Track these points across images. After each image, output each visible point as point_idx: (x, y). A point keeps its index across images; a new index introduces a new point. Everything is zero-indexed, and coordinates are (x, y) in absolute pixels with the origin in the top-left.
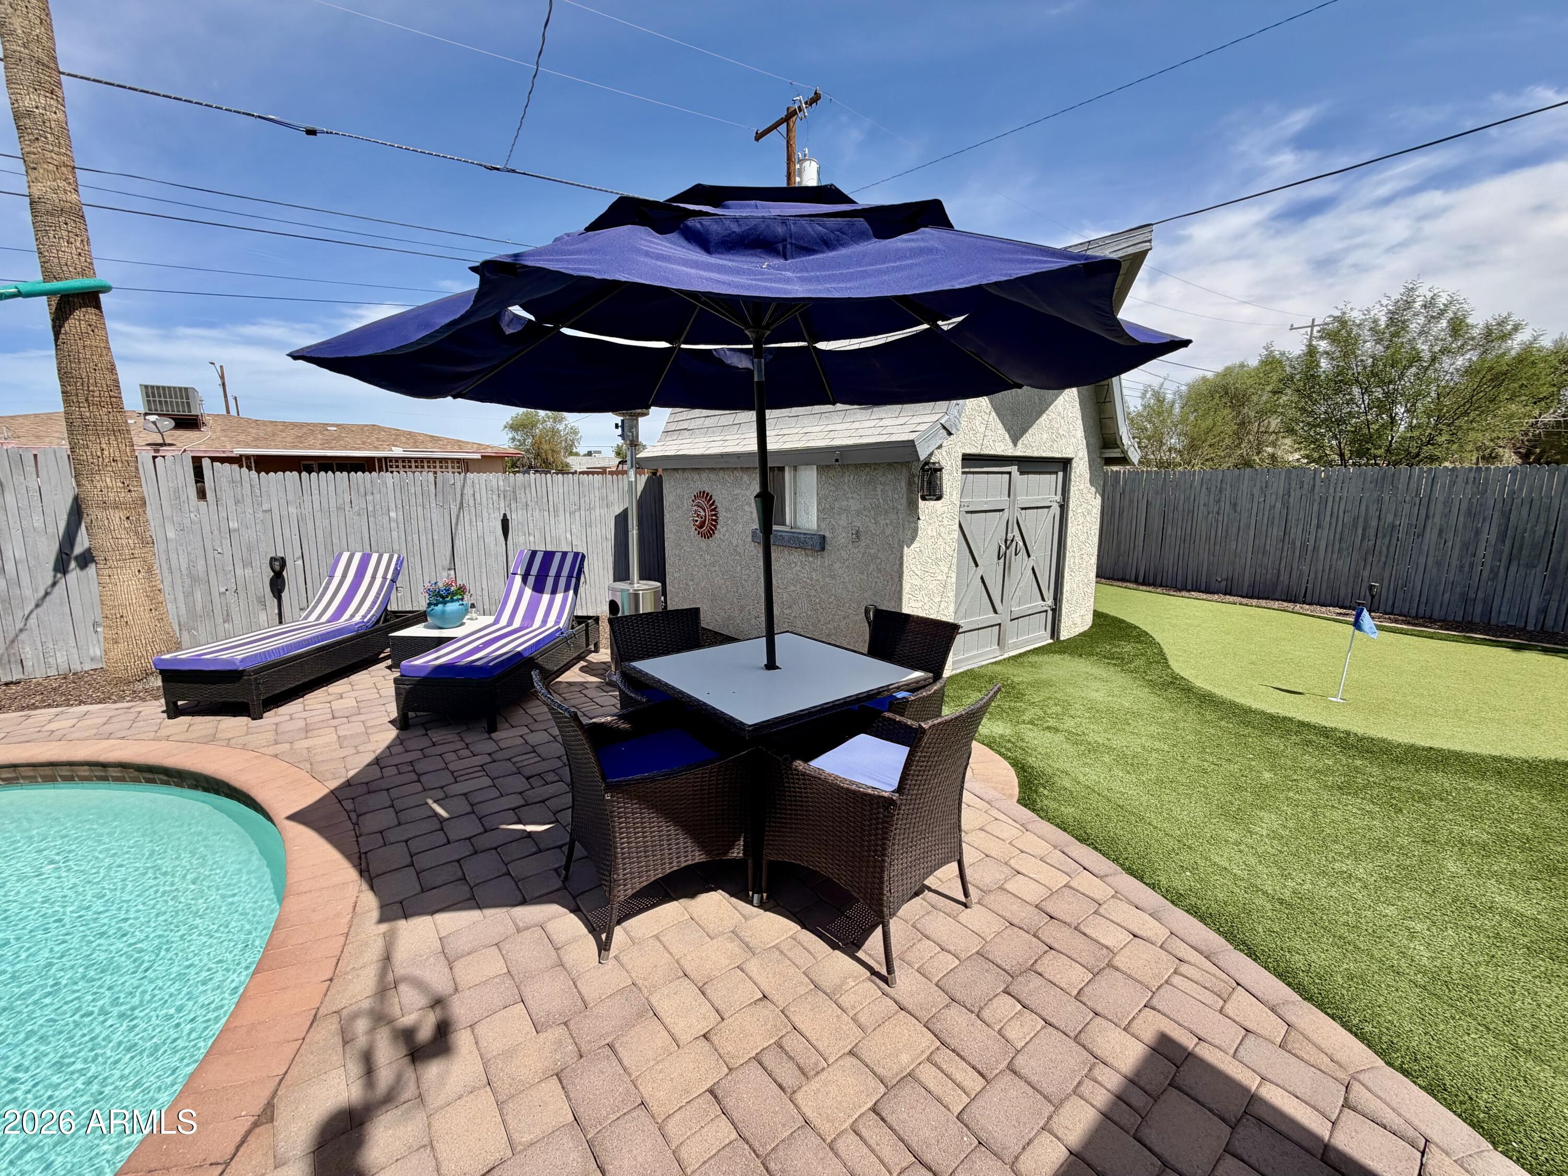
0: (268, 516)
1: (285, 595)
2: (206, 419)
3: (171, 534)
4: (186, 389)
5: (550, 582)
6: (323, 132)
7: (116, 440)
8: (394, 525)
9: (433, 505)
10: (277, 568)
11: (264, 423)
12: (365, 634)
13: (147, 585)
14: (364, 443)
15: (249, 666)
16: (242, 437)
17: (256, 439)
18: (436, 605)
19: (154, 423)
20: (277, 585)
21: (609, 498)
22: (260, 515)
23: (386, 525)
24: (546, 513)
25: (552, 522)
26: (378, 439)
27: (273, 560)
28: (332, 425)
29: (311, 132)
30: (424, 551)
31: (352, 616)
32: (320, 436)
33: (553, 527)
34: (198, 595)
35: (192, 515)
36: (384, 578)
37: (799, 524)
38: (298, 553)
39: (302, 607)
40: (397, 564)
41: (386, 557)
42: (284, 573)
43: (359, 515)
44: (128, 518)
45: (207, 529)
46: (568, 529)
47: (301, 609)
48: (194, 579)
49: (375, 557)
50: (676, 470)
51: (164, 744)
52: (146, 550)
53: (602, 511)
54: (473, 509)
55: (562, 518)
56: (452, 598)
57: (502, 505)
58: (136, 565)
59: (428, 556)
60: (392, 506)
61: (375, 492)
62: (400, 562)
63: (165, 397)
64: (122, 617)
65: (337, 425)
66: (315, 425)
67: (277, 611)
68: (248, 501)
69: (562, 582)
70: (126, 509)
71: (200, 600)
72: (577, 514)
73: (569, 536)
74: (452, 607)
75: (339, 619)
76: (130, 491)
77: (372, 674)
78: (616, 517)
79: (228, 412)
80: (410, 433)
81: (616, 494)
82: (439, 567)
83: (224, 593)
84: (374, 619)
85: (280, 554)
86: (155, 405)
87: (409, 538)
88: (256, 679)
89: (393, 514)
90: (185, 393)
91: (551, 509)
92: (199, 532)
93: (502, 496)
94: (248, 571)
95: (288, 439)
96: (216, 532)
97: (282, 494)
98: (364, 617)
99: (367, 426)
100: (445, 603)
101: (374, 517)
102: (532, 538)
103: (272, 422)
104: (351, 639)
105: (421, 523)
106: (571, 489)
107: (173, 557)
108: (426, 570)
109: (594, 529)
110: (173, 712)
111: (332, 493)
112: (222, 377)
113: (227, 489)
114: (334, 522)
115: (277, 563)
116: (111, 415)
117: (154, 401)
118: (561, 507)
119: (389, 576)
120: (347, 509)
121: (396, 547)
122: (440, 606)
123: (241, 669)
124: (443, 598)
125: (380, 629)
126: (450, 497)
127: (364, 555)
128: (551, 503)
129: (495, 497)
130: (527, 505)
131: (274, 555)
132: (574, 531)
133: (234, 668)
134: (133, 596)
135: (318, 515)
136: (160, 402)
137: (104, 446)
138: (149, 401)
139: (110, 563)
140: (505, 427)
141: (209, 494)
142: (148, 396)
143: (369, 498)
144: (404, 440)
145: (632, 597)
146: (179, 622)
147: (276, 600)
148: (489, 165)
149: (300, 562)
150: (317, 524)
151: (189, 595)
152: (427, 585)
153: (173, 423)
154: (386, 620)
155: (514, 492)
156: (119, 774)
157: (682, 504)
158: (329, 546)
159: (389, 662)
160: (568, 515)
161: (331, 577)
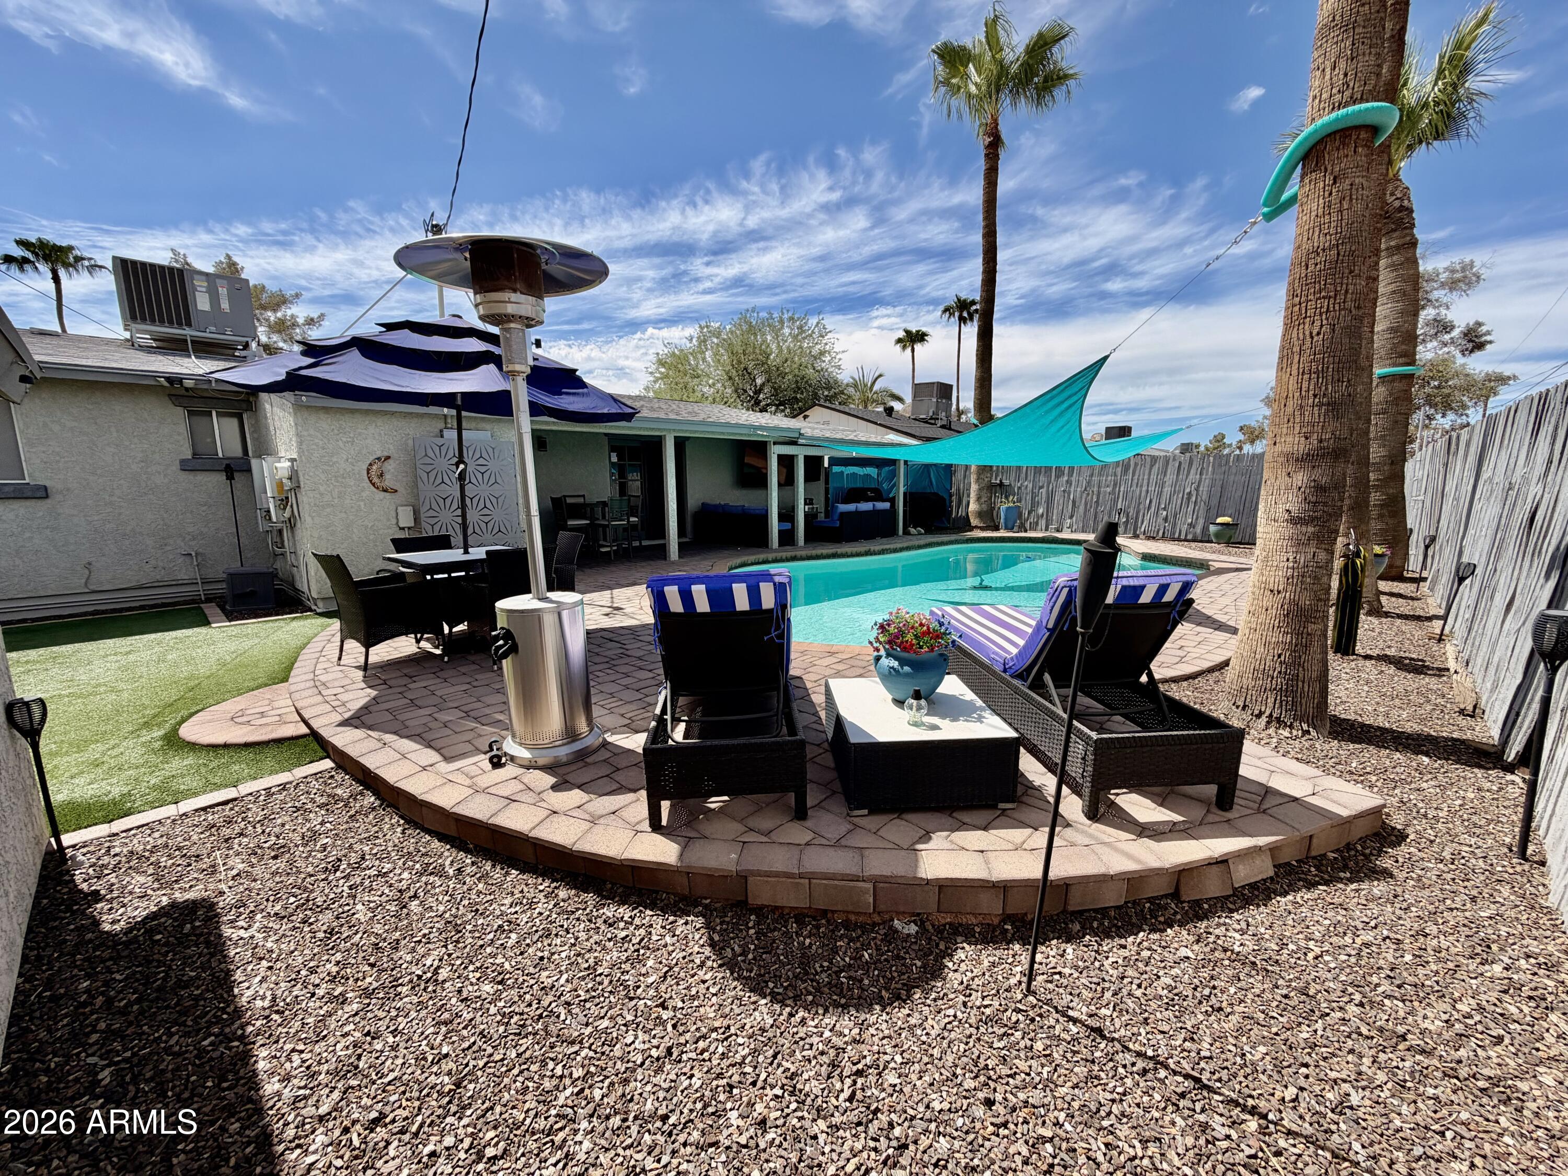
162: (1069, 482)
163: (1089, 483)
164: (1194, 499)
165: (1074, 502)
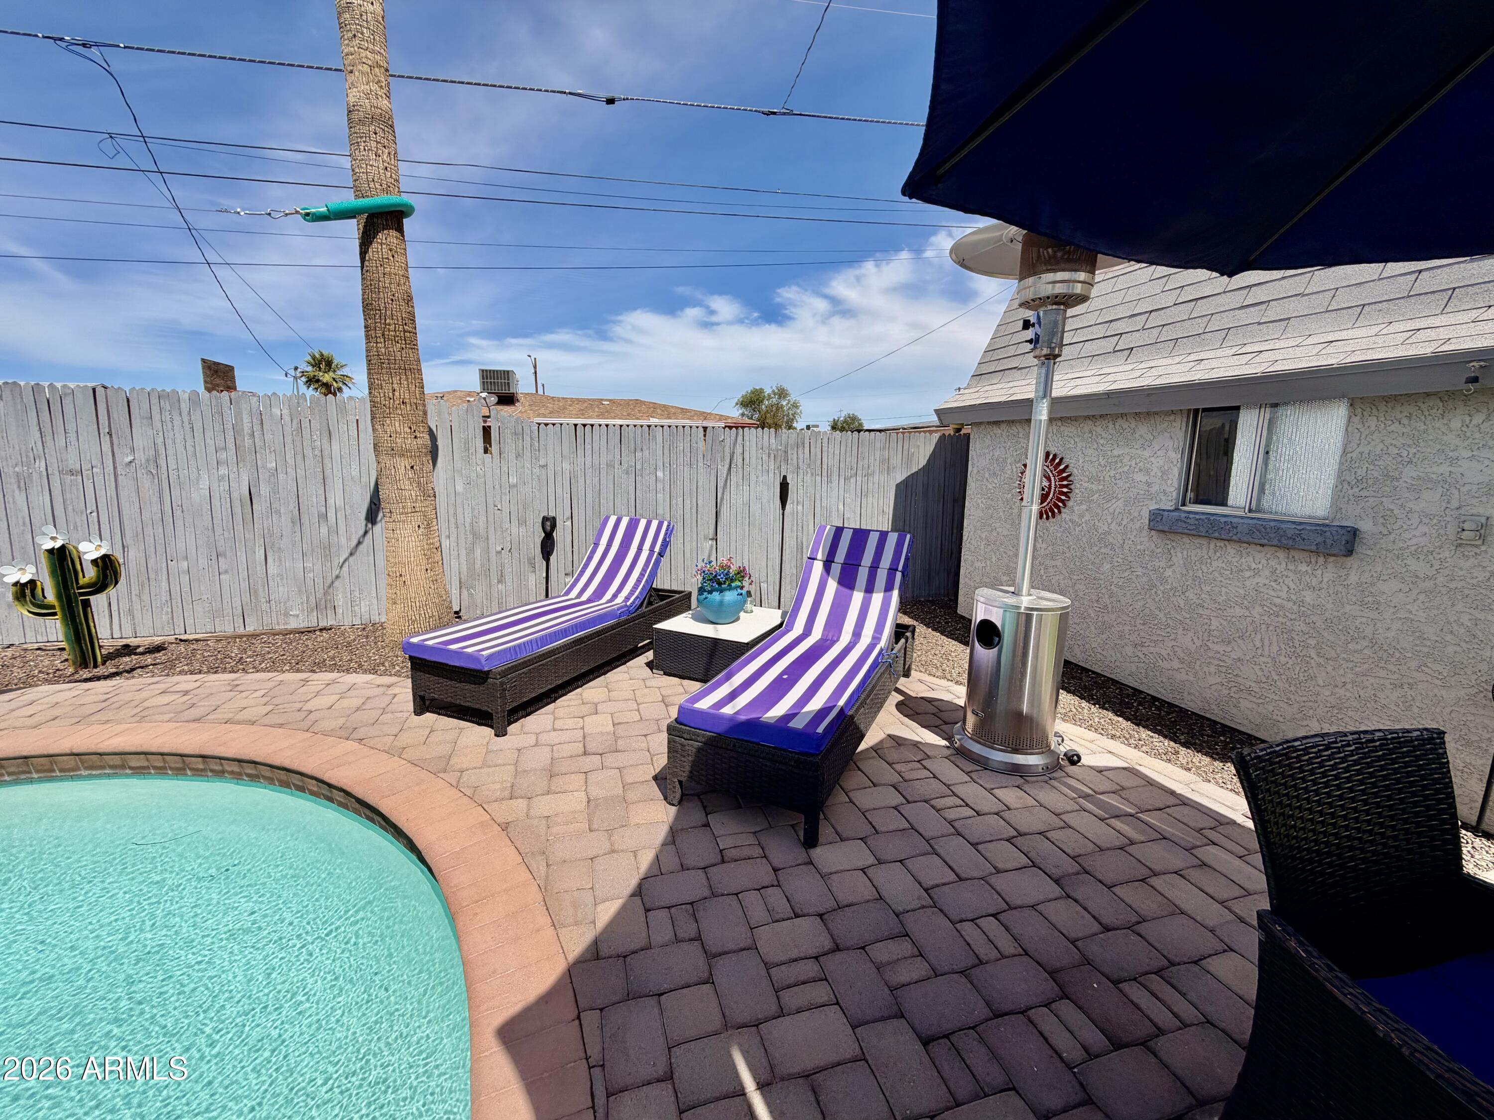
0: (543, 471)
1: (553, 558)
2: (520, 397)
3: (459, 488)
4: (508, 372)
5: (863, 574)
6: (620, 100)
7: (407, 379)
8: (660, 486)
9: (700, 464)
10: (548, 528)
11: (559, 399)
12: (627, 622)
13: (425, 543)
14: (629, 415)
15: (496, 666)
16: (542, 411)
17: (551, 412)
18: (710, 592)
19: (485, 399)
20: (547, 547)
21: (891, 461)
22: (536, 470)
23: (652, 487)
24: (818, 478)
25: (824, 489)
26: (640, 411)
27: (545, 519)
28: (606, 400)
29: (610, 101)
30: (687, 516)
31: (615, 596)
32: (597, 409)
33: (824, 495)
34: (478, 552)
35: (478, 469)
36: (652, 550)
37: (1265, 504)
38: (568, 514)
39: (567, 572)
40: (666, 534)
41: (655, 524)
42: (554, 534)
43: (627, 473)
44: (412, 467)
45: (489, 485)
46: (841, 497)
47: (566, 574)
48: (476, 535)
49: (643, 523)
50: (997, 423)
51: (395, 763)
52: (427, 503)
53: (882, 478)
54: (740, 470)
55: (835, 483)
56: (730, 585)
57: (772, 467)
58: (417, 519)
59: (691, 524)
60: (660, 464)
61: (645, 448)
62: (669, 532)
63: (495, 378)
64: (401, 575)
65: (610, 400)
66: (594, 400)
67: (544, 575)
68: (527, 454)
69: (882, 576)
70: (411, 457)
71: (479, 558)
72: (853, 480)
73: (841, 507)
74: (730, 596)
75: (600, 598)
76: (416, 437)
77: (632, 672)
78: (897, 485)
79: (537, 391)
80: (664, 406)
81: (900, 456)
82: (701, 536)
83: (500, 552)
84: (638, 602)
85: (552, 514)
86: (487, 385)
87: (674, 502)
88: (502, 684)
89: (660, 474)
90: (506, 375)
91: (825, 473)
92: (483, 485)
93: (772, 456)
94: (522, 530)
95: (574, 412)
96: (497, 487)
97: (558, 449)
98: (627, 598)
99: (631, 400)
100: (721, 591)
101: (642, 476)
102: (800, 507)
103: (563, 398)
104: (612, 628)
105: (687, 484)
106: (849, 449)
107: (459, 511)
108: (687, 538)
109: (870, 499)
110: (423, 705)
111: (603, 448)
112: (535, 367)
113: (510, 441)
114: (603, 481)
115: (548, 524)
116: (404, 352)
117: (487, 382)
118: (836, 470)
119: (657, 549)
120: (616, 466)
121: (660, 511)
122: (716, 596)
123: (486, 669)
124: (720, 584)
125: (643, 615)
126: (718, 456)
127: (631, 520)
128: (825, 466)
129: (765, 457)
130: (798, 467)
131: (546, 514)
132: (848, 501)
133: (478, 667)
134: (412, 554)
135: (589, 472)
136: (491, 382)
137: (395, 386)
138: (483, 383)
139: (394, 516)
140: (737, 404)
141: (494, 448)
142: (483, 378)
143: (639, 454)
144: (659, 411)
145: (1023, 618)
146: (460, 579)
147: (545, 563)
148: (766, 110)
149: (569, 523)
150: (587, 483)
151: (470, 551)
152: (701, 564)
153: (497, 400)
154: (650, 603)
155: (786, 452)
156: (342, 800)
157: (1002, 470)
158: (597, 507)
159: (650, 655)
160: (842, 481)
161: (596, 545)
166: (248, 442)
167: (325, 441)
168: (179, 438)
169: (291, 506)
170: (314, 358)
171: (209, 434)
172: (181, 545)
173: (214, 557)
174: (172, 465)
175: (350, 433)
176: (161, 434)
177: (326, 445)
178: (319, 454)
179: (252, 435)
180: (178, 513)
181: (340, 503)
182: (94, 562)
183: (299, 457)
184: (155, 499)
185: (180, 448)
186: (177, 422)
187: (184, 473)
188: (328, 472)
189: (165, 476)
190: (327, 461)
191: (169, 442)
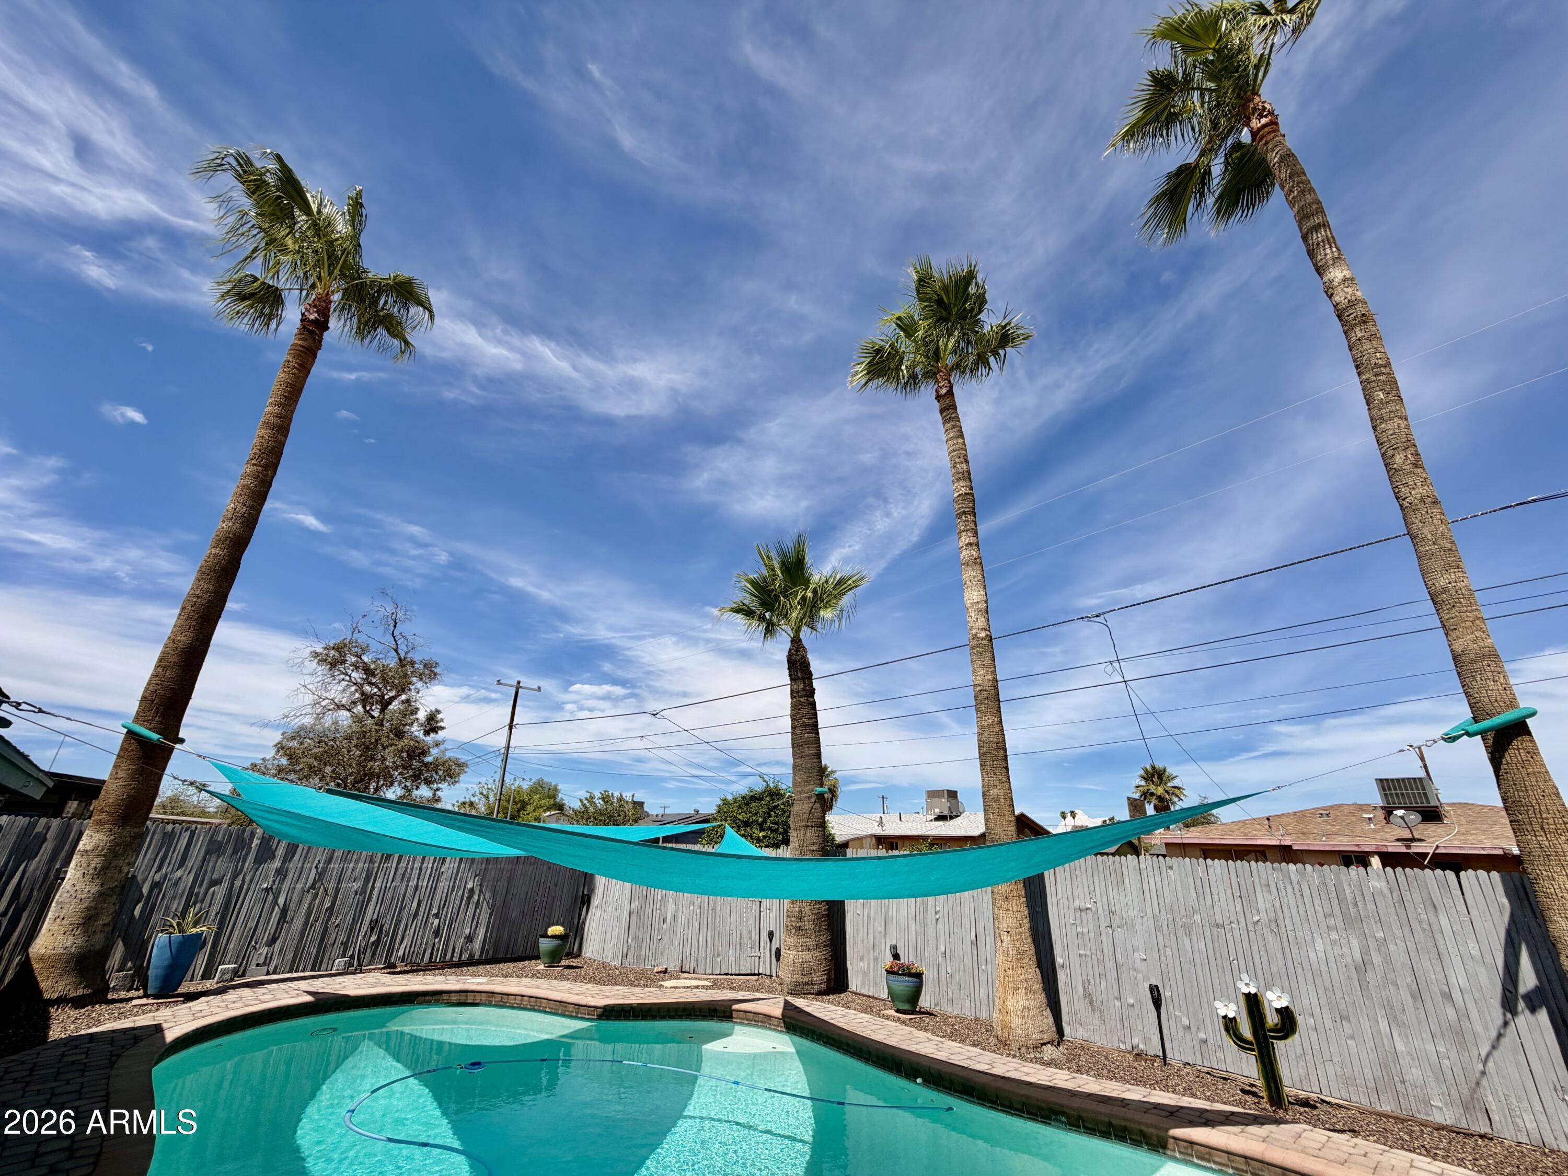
2: (1447, 810)
19: (1402, 817)
63: (1401, 789)
86: (1393, 798)
117: (1391, 794)
136: (1397, 795)
138: (1386, 795)
142: (1384, 790)
153: (1420, 818)
162: (281, 873)
163: (321, 875)
164: (476, 897)
165: (284, 911)
166: (1353, 911)
167: (1431, 915)
168: (1292, 903)
169: (1409, 980)
170: (1146, 771)
171: (1317, 902)
172: (1306, 1002)
173: (1338, 1020)
174: (1290, 927)
175: (1458, 908)
176: (1277, 899)
177: (1433, 920)
178: (1428, 928)
179: (1356, 905)
180: (1299, 970)
181: (1463, 982)
182: (1279, 1011)
183: (1407, 930)
184: (1280, 955)
185: (1295, 913)
186: (1289, 890)
187: (1299, 934)
188: (1442, 948)
189: (1284, 936)
190: (1438, 936)
191: (1285, 907)
